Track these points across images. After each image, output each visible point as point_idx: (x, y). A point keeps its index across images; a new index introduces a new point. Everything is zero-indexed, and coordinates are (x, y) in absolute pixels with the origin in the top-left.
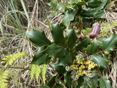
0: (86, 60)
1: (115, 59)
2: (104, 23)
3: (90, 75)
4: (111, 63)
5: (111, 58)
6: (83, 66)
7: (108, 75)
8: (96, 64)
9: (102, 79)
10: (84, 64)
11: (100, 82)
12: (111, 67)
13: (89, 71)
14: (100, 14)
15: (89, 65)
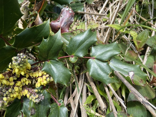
0: (35, 70)
1: (83, 74)
2: (79, 21)
3: (34, 98)
4: (76, 79)
5: (78, 72)
6: (27, 79)
7: (68, 98)
8: (52, 78)
9: (57, 104)
10: (30, 76)
11: (51, 112)
12: (75, 86)
13: (36, 90)
14: (78, 7)
15: (39, 79)
